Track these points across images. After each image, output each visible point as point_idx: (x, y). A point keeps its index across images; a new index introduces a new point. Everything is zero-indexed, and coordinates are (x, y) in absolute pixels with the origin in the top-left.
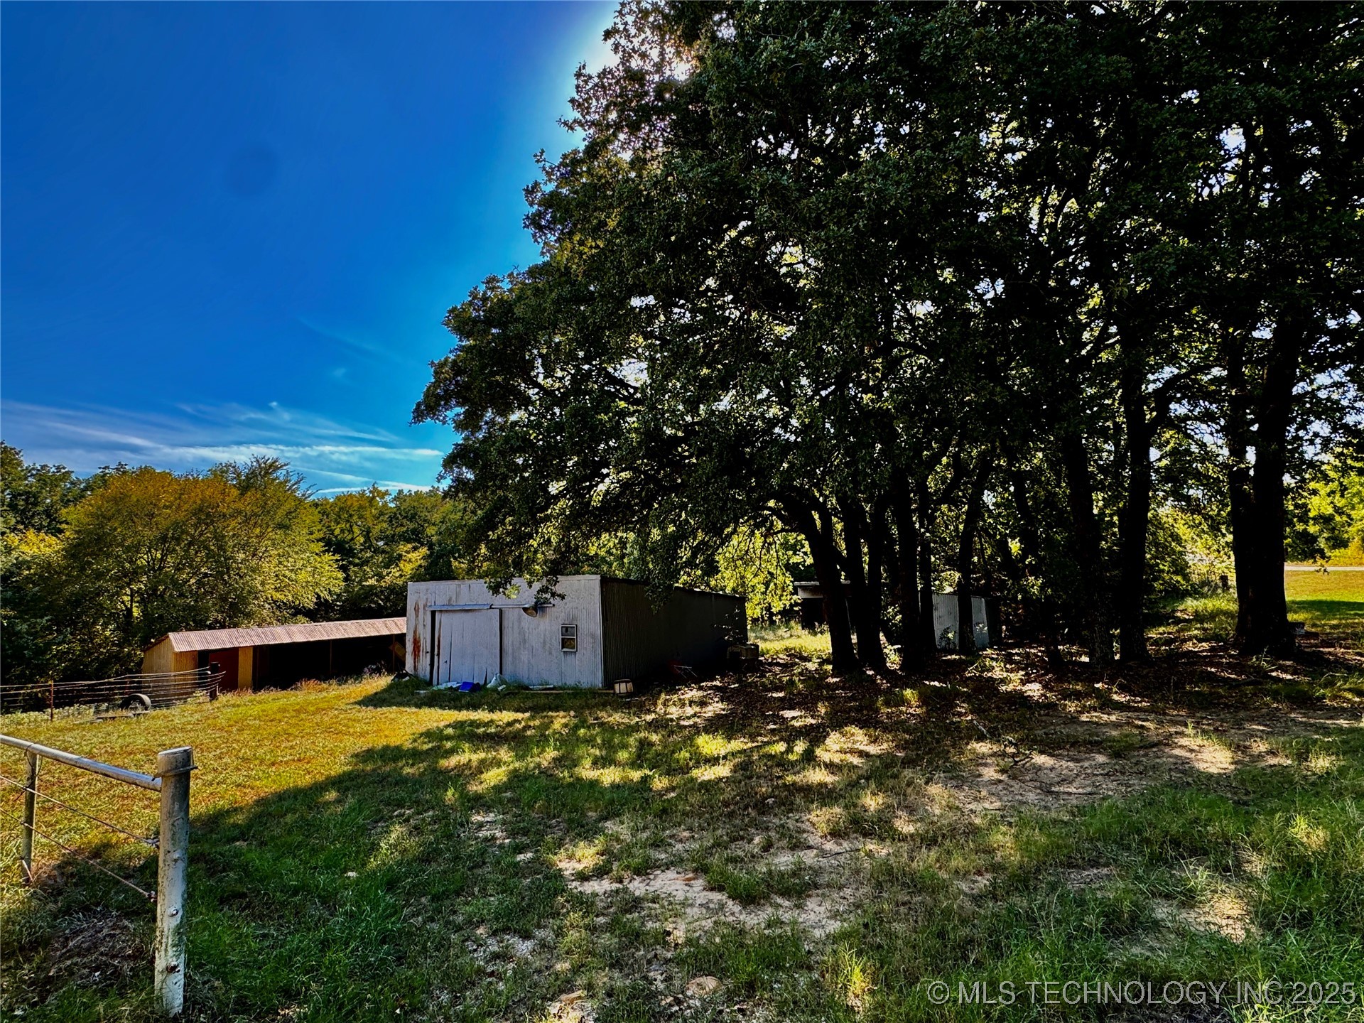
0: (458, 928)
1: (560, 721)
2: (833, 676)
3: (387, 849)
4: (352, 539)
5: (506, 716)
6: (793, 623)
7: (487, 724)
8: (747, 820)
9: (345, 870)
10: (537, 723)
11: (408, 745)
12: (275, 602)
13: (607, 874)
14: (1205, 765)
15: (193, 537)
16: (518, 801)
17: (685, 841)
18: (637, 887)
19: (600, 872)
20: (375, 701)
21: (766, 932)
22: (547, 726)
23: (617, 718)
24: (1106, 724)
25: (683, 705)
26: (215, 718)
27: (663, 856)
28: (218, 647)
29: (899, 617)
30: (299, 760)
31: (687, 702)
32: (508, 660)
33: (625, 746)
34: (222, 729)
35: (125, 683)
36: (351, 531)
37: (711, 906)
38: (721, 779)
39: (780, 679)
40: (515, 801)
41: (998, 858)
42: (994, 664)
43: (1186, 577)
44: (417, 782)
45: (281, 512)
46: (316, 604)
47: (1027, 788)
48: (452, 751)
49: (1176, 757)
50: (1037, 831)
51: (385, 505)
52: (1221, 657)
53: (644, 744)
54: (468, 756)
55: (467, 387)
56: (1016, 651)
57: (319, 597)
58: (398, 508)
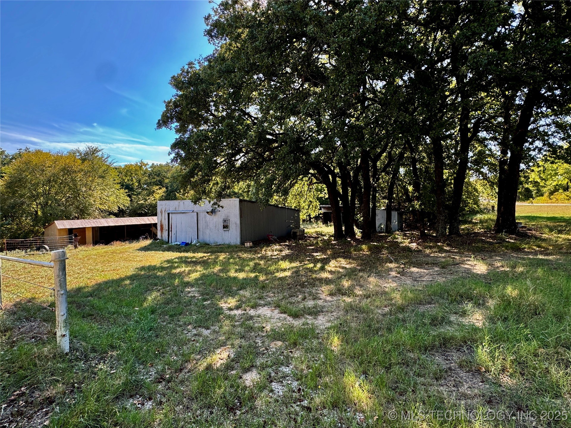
0: (181, 326)
1: (222, 257)
2: (334, 241)
3: (151, 300)
4: (133, 184)
5: (200, 255)
6: (319, 222)
7: (192, 258)
8: (296, 290)
9: (134, 307)
10: (213, 257)
11: (158, 265)
12: (100, 209)
13: (240, 308)
14: (476, 271)
15: (62, 180)
16: (205, 284)
17: (271, 297)
18: (252, 312)
19: (237, 308)
20: (145, 249)
21: (302, 327)
22: (217, 258)
23: (245, 255)
24: (440, 257)
25: (273, 251)
26: (77, 255)
27: (263, 302)
28: (77, 227)
29: (362, 218)
30: (114, 270)
31: (275, 250)
32: (200, 233)
33: (249, 265)
34: (81, 259)
35: (37, 240)
36: (132, 180)
37: (281, 318)
38: (287, 276)
39: (313, 242)
40: (203, 284)
41: (393, 302)
42: (399, 237)
43: (478, 206)
44: (163, 278)
45: (101, 171)
46: (118, 210)
47: (407, 279)
48: (177, 267)
49: (466, 268)
50: (409, 292)
51: (147, 169)
52: (488, 234)
53: (256, 265)
54: (184, 268)
55: (181, 113)
56: (408, 232)
57: (119, 208)
58: (152, 171)
